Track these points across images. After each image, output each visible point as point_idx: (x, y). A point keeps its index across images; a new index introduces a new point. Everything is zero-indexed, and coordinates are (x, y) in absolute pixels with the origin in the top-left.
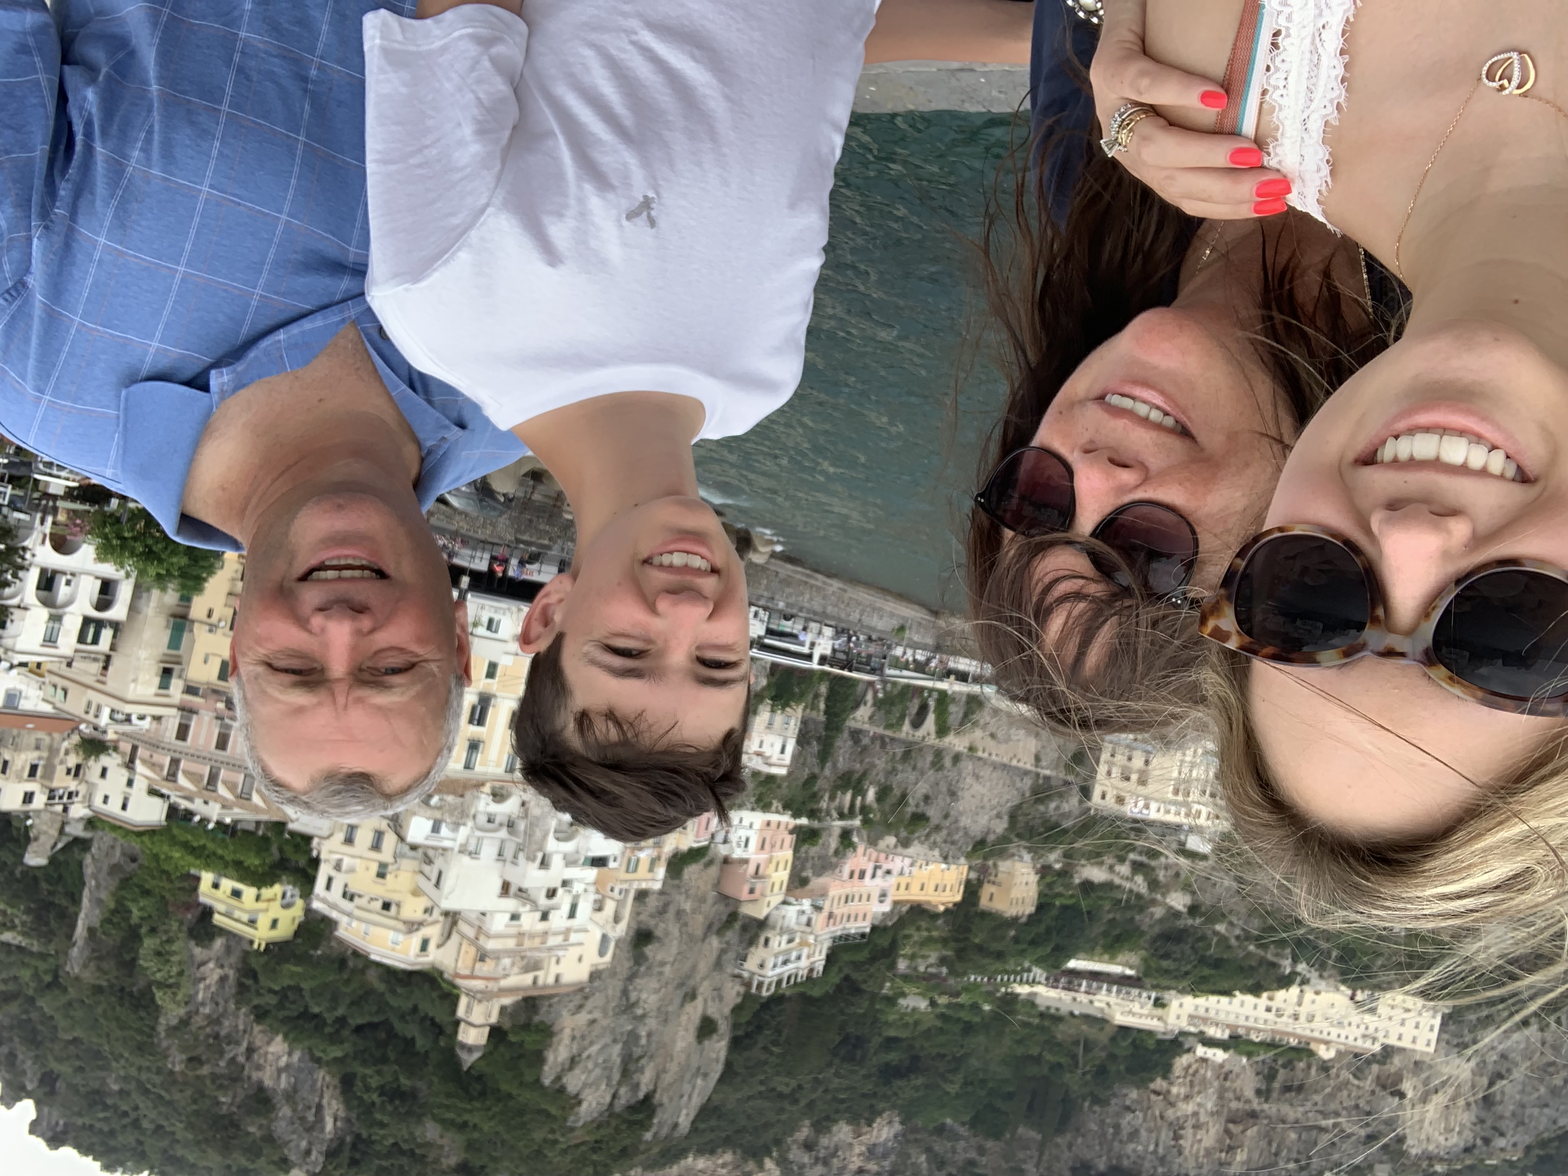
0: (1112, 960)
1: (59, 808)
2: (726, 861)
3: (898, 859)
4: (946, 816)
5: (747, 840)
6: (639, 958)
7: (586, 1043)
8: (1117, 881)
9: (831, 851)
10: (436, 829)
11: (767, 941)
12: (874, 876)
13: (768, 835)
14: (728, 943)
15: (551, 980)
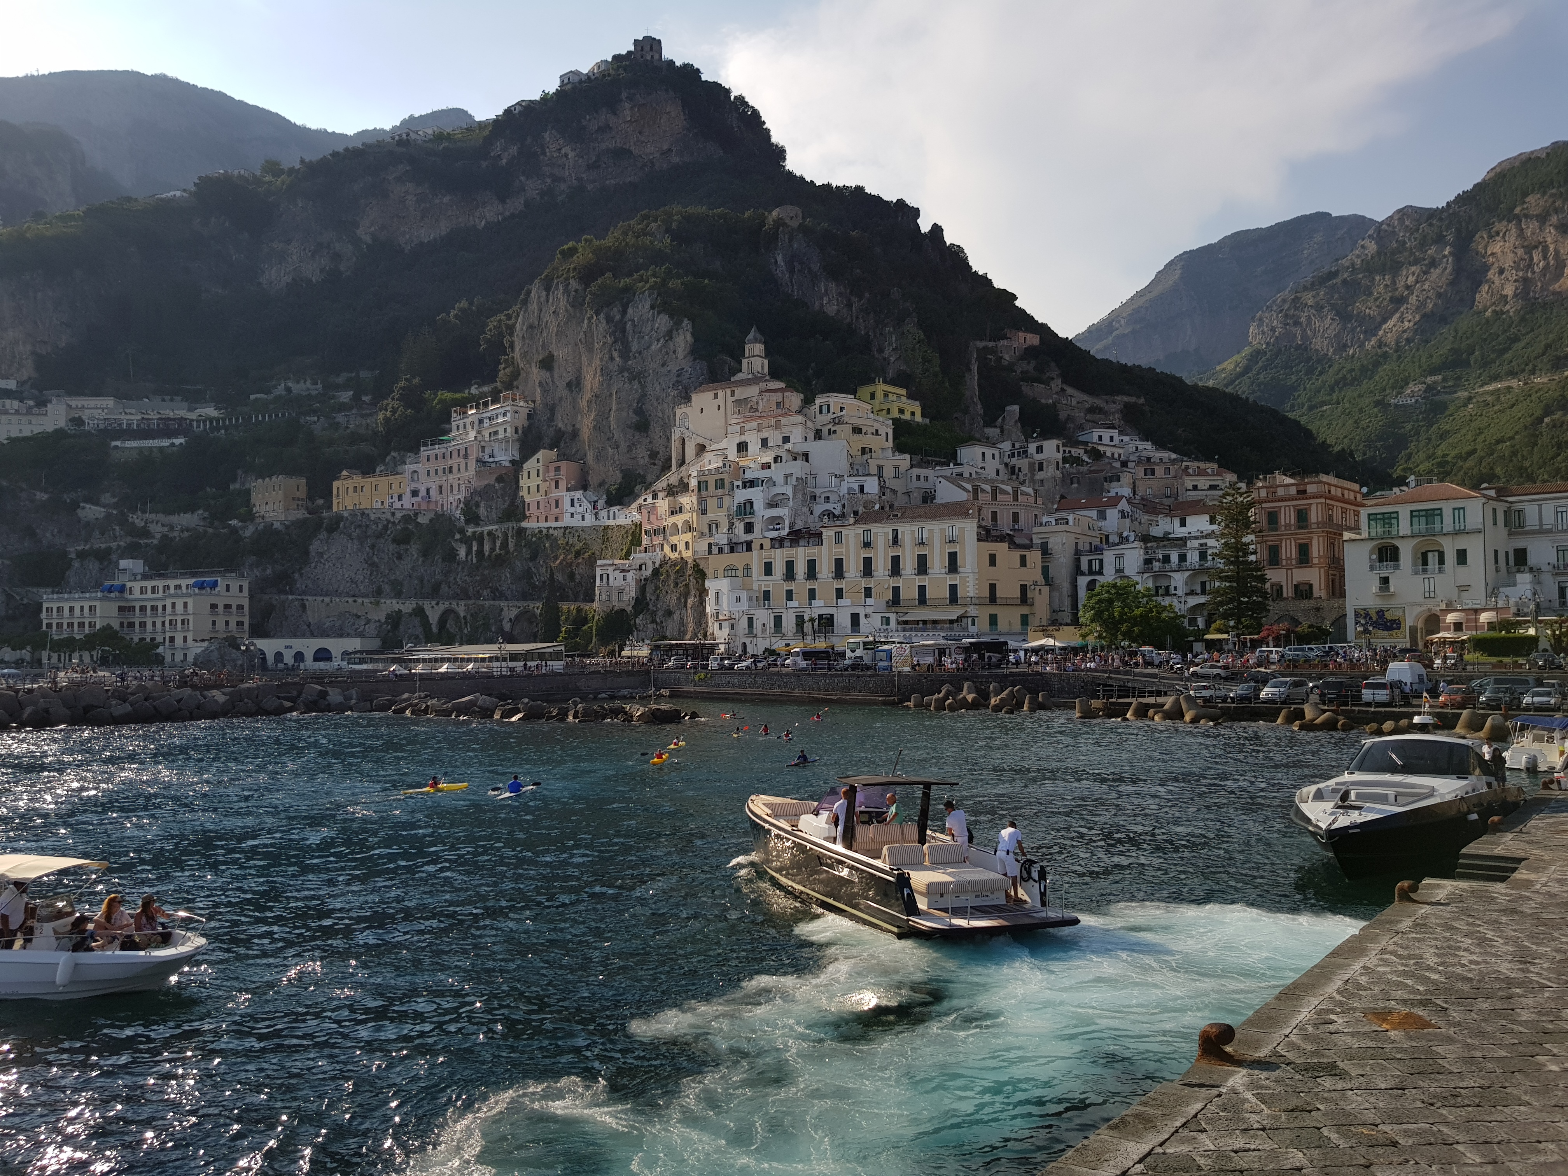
0: (140, 450)
1: (1017, 446)
2: (585, 488)
3: (407, 506)
4: (373, 547)
5: (572, 505)
6: (639, 412)
7: (664, 351)
8: (161, 517)
9: (482, 504)
10: (862, 488)
11: (516, 431)
12: (428, 491)
13: (555, 511)
14: (549, 426)
15: (721, 393)
